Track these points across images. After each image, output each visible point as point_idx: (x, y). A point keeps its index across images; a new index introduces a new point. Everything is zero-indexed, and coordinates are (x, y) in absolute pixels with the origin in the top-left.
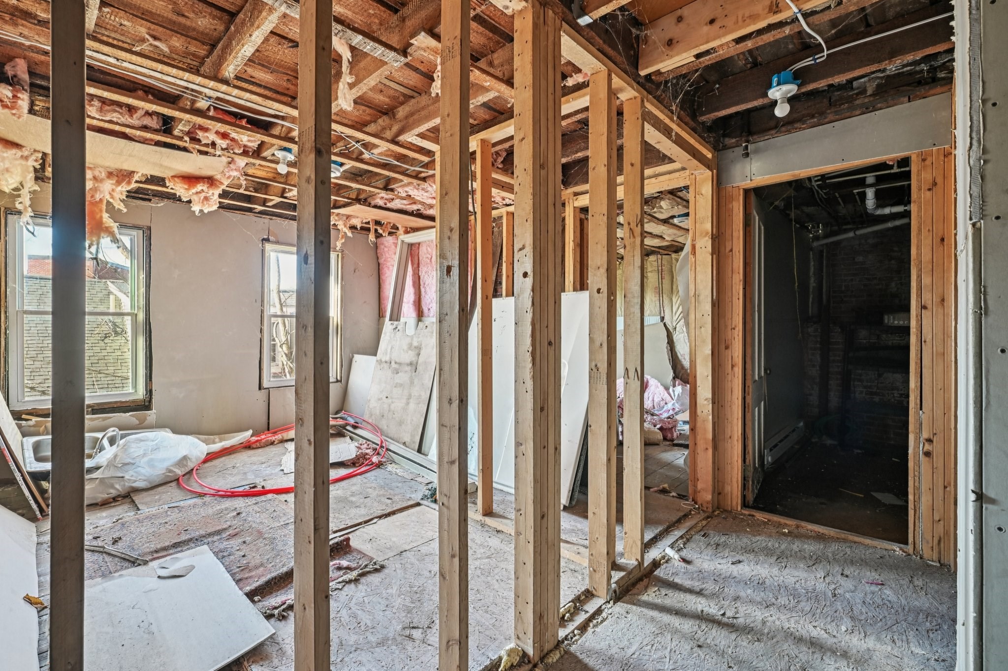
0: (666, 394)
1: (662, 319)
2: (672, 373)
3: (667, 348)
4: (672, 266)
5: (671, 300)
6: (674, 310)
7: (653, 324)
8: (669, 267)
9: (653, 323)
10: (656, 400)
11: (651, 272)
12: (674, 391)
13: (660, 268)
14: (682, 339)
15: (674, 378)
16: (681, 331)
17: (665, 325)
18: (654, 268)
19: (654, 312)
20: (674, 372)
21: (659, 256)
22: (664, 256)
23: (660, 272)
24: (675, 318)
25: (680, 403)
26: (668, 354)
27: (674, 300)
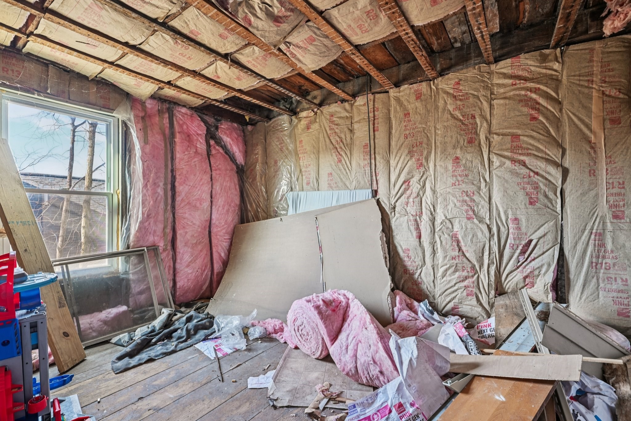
0: (382, 353)
1: (375, 193)
2: (390, 282)
3: (381, 238)
4: (389, 111)
5: (388, 162)
6: (393, 179)
7: (361, 202)
8: (385, 111)
9: (361, 199)
10: (362, 359)
11: (359, 122)
12: (399, 348)
13: (371, 115)
14: (405, 225)
15: (393, 290)
16: (403, 212)
17: (378, 202)
18: (362, 116)
19: (362, 183)
20: (393, 280)
21: (371, 96)
22: (377, 96)
23: (372, 122)
24: (394, 192)
25: (414, 385)
26: (383, 249)
27: (393, 163)
